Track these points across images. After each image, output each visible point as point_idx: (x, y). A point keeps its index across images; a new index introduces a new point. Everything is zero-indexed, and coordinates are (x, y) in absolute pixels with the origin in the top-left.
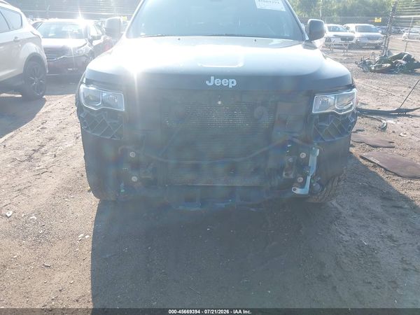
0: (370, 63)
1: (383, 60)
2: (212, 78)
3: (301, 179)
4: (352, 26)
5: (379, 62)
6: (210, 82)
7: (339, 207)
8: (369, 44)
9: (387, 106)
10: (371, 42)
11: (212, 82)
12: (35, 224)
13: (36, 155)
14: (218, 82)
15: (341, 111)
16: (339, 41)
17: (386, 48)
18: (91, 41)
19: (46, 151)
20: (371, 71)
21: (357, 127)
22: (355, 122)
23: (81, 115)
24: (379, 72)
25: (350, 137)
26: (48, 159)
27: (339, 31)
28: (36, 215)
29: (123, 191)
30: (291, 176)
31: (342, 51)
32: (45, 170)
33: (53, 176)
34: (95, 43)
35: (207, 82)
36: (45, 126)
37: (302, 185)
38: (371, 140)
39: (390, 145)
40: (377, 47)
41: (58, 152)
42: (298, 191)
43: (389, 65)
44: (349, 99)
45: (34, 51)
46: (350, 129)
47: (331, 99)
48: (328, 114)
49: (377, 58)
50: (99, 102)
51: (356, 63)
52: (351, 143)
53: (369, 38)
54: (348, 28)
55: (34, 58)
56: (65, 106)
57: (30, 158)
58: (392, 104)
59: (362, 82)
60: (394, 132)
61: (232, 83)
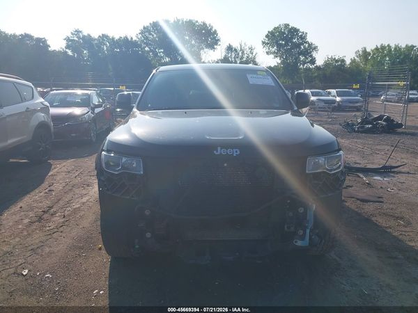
0: (353, 125)
1: (365, 121)
2: (219, 148)
3: (301, 232)
4: (333, 91)
5: (361, 123)
6: (217, 151)
7: (338, 259)
8: (350, 107)
9: (373, 163)
10: (351, 105)
11: (219, 151)
12: (50, 282)
13: (46, 216)
14: (223, 152)
15: (331, 170)
16: (322, 104)
17: (367, 111)
18: (93, 109)
19: (55, 213)
20: (355, 131)
21: (347, 183)
22: (345, 180)
23: (102, 178)
24: (362, 132)
25: (341, 192)
26: (58, 219)
27: (322, 96)
28: (50, 273)
29: (137, 247)
30: (292, 229)
31: (326, 113)
32: (56, 230)
33: (64, 235)
34: (97, 110)
35: (215, 152)
36: (52, 188)
37: (302, 238)
38: (361, 195)
39: (379, 200)
40: (358, 109)
41: (66, 213)
42: (299, 243)
43: (370, 126)
44: (337, 160)
45: (43, 119)
46: (341, 185)
47: (321, 160)
48: (320, 173)
49: (359, 121)
50: (118, 166)
51: (340, 125)
52: (343, 198)
53: (351, 102)
54: (329, 93)
55: (43, 126)
56: (70, 169)
57: (40, 219)
58: (378, 162)
59: (348, 142)
60: (381, 188)
61: (236, 152)
